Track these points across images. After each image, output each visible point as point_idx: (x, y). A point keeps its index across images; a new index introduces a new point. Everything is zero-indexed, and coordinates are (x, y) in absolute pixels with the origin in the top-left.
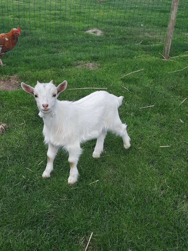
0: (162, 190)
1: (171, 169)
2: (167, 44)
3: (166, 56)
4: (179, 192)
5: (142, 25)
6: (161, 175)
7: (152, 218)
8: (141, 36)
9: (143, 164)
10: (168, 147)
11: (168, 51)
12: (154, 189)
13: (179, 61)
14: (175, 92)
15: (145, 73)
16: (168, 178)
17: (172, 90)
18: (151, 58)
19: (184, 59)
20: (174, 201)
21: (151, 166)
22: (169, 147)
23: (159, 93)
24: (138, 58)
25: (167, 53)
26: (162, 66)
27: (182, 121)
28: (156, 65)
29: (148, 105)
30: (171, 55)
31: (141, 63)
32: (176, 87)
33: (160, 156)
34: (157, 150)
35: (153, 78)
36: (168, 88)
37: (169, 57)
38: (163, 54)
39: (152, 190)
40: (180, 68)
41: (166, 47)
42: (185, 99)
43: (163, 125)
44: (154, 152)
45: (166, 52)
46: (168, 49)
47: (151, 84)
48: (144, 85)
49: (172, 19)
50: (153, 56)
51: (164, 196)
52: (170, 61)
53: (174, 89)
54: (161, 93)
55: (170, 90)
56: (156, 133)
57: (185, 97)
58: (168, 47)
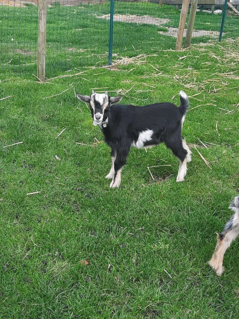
0: (28, 250)
1: (40, 221)
2: (41, 63)
3: (41, 78)
4: (50, 249)
5: (12, 39)
6: (27, 230)
7: (12, 290)
8: (11, 54)
9: (3, 221)
10: (37, 193)
11: (43, 71)
12: (17, 252)
13: (58, 83)
14: (51, 122)
15: (13, 100)
16: (36, 234)
17: (48, 120)
18: (22, 81)
19: (64, 81)
20: (43, 262)
21: (15, 221)
22: (39, 193)
23: (29, 125)
24: (5, 82)
25: (42, 74)
26: (36, 91)
27: (57, 158)
28: (29, 90)
29: (15, 142)
30: (48, 76)
31: (8, 88)
32: (52, 116)
33: (27, 206)
34: (23, 199)
35: (23, 106)
36: (42, 118)
37: (46, 79)
38: (38, 76)
39: (14, 253)
40: (57, 92)
41: (40, 66)
42: (63, 130)
43: (33, 166)
44: (20, 202)
45: (40, 73)
46: (43, 69)
47: (21, 114)
48: (10, 116)
49: (41, 30)
50: (25, 78)
51: (30, 257)
52: (47, 83)
53: (50, 119)
54: (32, 125)
55: (45, 120)
56: (23, 177)
57: (63, 128)
58: (43, 67)
